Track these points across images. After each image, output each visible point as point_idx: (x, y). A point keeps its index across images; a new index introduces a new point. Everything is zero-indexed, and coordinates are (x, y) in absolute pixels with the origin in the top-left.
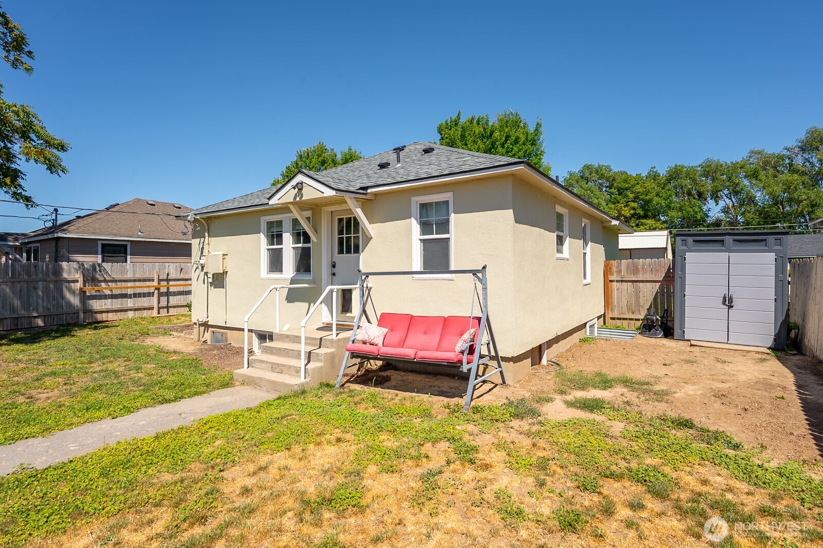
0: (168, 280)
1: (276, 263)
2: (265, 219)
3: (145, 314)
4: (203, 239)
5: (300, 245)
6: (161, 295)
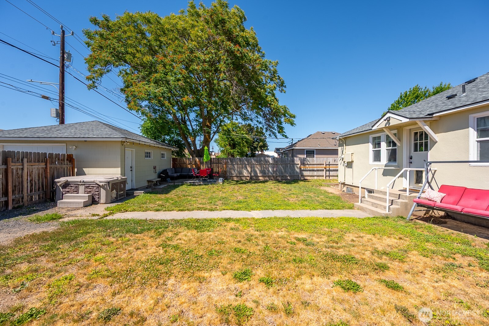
0: (329, 165)
1: (377, 157)
2: (371, 137)
3: (321, 178)
4: (343, 147)
5: (391, 148)
6: (326, 171)
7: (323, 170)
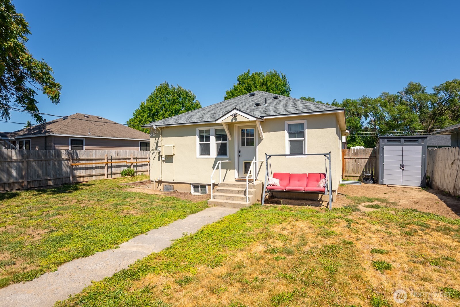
0: (112, 159)
1: (205, 150)
2: (198, 129)
3: (101, 178)
4: (158, 138)
5: (221, 142)
6: (108, 167)
7: (103, 167)
